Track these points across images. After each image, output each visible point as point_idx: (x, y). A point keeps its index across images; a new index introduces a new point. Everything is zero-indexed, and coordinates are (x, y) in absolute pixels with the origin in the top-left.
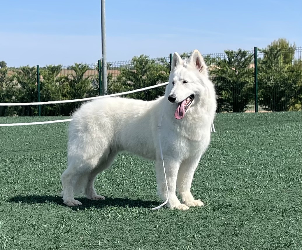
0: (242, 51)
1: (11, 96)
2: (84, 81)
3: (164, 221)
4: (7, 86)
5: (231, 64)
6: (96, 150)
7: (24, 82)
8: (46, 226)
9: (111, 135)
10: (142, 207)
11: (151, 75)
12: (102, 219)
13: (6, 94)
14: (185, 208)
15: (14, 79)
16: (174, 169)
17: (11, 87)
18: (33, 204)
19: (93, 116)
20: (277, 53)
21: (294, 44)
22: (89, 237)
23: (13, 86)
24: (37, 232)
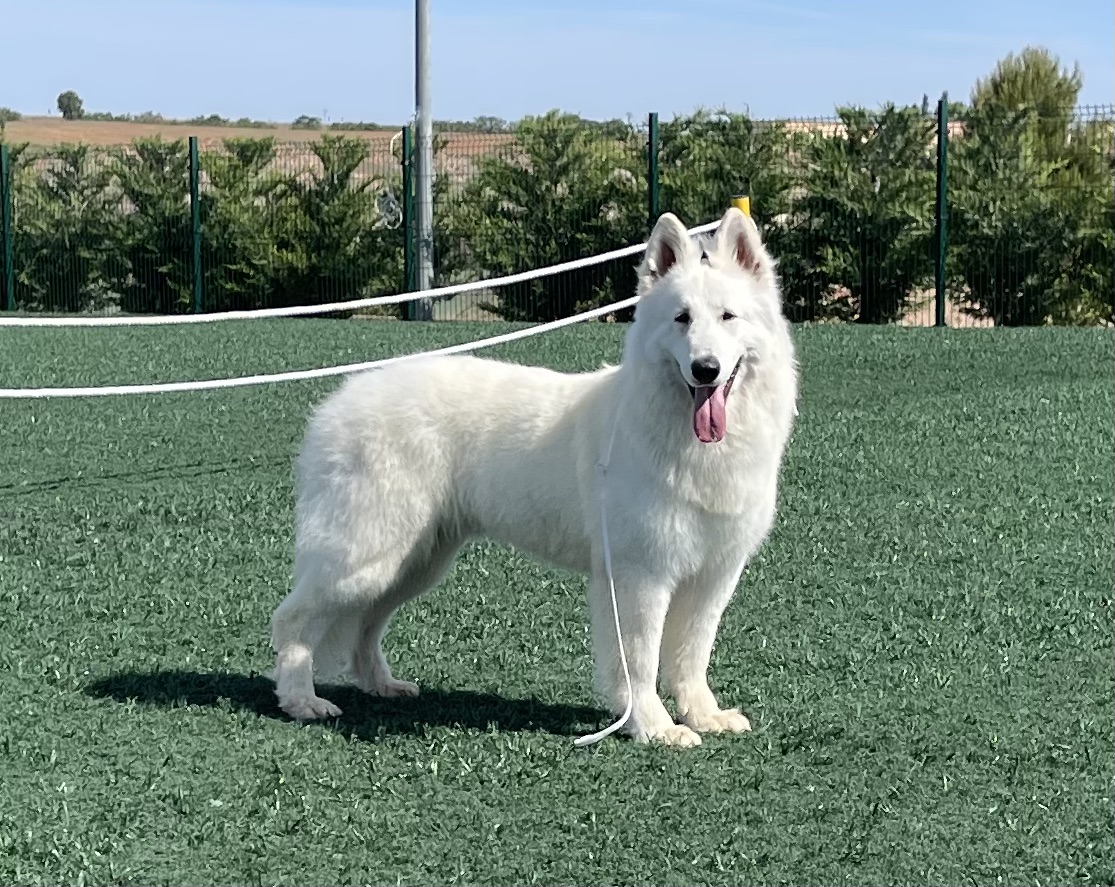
0: (897, 110)
1: (98, 239)
2: (351, 197)
3: (617, 794)
4: (85, 204)
5: (858, 153)
6: (393, 533)
7: (146, 191)
8: (218, 803)
9: (441, 485)
10: (542, 734)
11: (583, 182)
12: (408, 778)
13: (82, 233)
14: (689, 738)
15: (111, 183)
16: (651, 609)
17: (99, 206)
18: (176, 706)
19: (383, 420)
20: (1016, 120)
21: (1076, 68)
22: (365, 851)
23: (107, 206)
24: (187, 828)
